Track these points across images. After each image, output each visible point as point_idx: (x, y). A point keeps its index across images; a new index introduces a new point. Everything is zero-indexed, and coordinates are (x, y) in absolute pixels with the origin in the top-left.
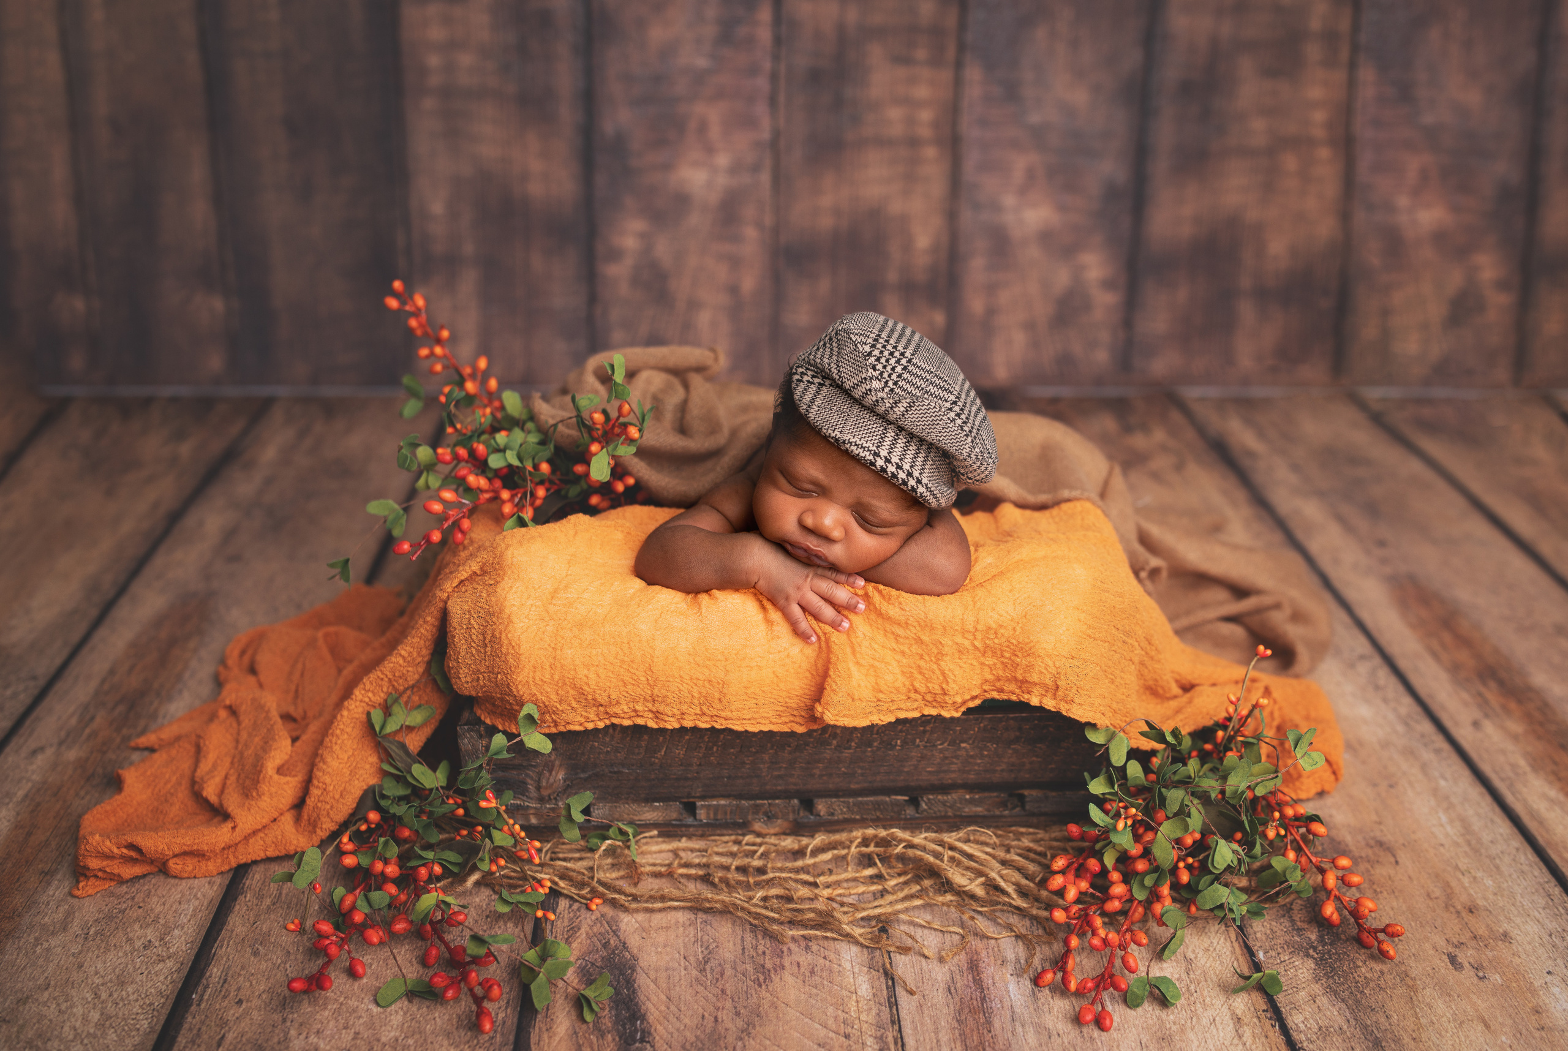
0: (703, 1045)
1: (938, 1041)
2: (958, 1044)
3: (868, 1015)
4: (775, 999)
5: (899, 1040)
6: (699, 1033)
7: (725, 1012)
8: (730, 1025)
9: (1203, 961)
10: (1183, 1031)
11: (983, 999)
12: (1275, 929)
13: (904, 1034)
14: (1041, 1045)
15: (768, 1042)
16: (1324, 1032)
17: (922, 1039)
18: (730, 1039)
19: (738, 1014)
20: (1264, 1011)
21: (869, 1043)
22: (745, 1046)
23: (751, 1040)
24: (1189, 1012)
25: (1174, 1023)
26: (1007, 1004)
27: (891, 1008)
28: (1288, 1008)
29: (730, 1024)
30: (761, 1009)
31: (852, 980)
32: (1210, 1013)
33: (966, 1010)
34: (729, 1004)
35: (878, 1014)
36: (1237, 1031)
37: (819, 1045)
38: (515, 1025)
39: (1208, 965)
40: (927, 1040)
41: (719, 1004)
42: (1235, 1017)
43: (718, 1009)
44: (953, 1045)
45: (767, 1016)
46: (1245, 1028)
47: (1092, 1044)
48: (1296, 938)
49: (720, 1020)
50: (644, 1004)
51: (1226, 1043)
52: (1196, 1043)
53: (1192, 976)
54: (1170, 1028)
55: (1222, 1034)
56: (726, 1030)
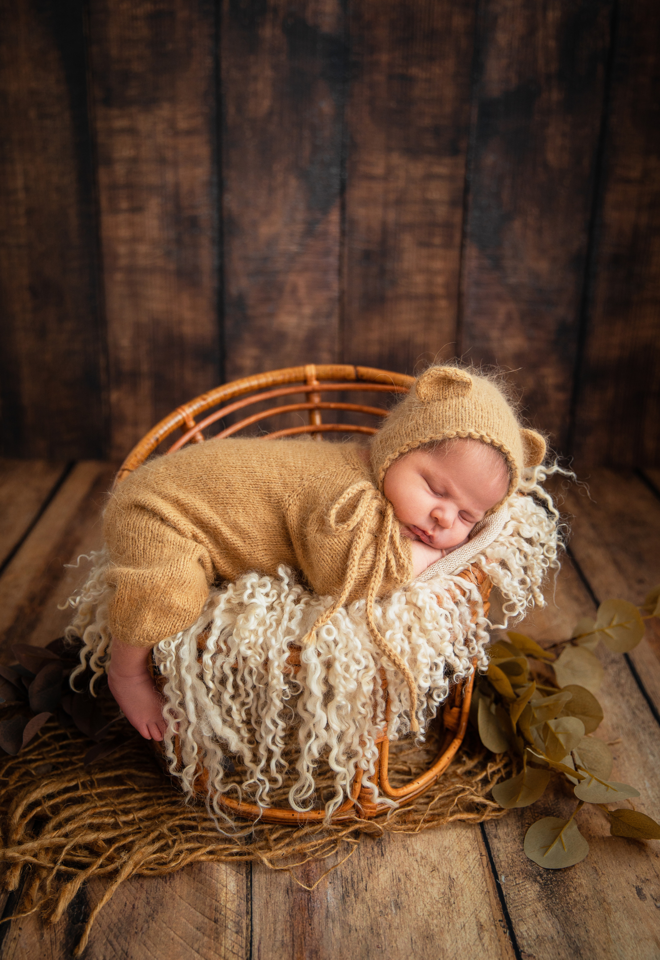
0: (122, 925)
1: (275, 930)
2: (288, 933)
3: (232, 904)
4: (174, 893)
5: (250, 927)
6: (121, 916)
7: (141, 901)
8: (142, 912)
9: (462, 881)
10: (442, 932)
11: (309, 900)
12: (515, 860)
13: (254, 923)
14: (343, 937)
15: (164, 925)
16: (540, 940)
17: (265, 928)
18: (140, 921)
19: (148, 903)
20: (500, 921)
21: (229, 927)
22: (149, 927)
23: (154, 924)
24: (447, 918)
25: (437, 926)
26: (324, 905)
27: (247, 902)
28: (517, 920)
29: (142, 910)
30: (164, 899)
31: (225, 877)
32: (462, 920)
33: (297, 908)
34: (143, 896)
35: (239, 905)
36: (479, 935)
37: (197, 929)
38: (4, 907)
39: (465, 883)
40: (268, 929)
41: (138, 896)
42: (479, 924)
43: (136, 899)
44: (284, 933)
45: (167, 905)
46: (485, 933)
47: (378, 939)
48: (529, 867)
49: (136, 907)
50: (89, 894)
51: (470, 943)
52: (450, 942)
53: (453, 891)
54: (433, 930)
55: (468, 937)
56: (139, 914)
